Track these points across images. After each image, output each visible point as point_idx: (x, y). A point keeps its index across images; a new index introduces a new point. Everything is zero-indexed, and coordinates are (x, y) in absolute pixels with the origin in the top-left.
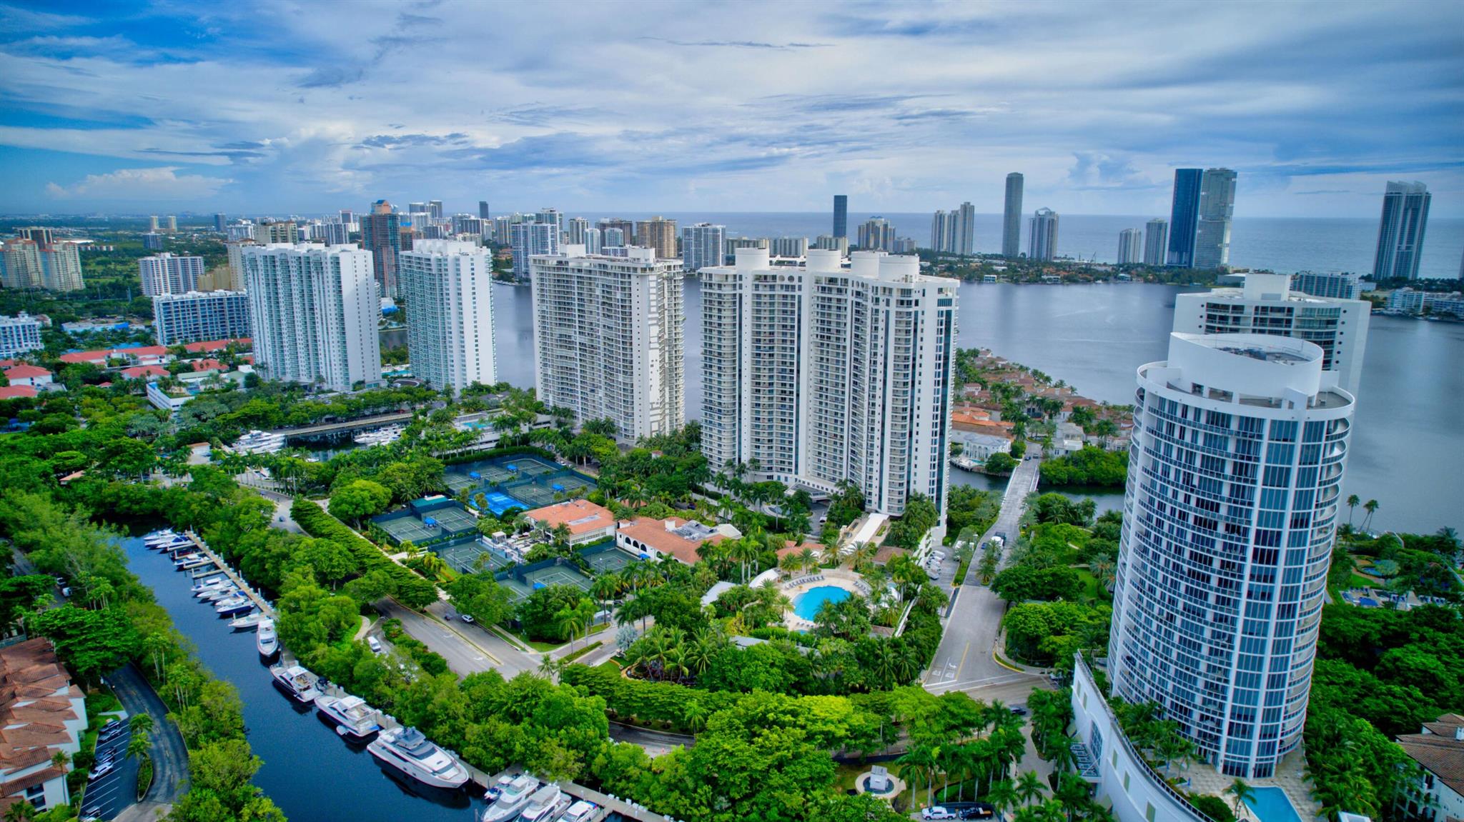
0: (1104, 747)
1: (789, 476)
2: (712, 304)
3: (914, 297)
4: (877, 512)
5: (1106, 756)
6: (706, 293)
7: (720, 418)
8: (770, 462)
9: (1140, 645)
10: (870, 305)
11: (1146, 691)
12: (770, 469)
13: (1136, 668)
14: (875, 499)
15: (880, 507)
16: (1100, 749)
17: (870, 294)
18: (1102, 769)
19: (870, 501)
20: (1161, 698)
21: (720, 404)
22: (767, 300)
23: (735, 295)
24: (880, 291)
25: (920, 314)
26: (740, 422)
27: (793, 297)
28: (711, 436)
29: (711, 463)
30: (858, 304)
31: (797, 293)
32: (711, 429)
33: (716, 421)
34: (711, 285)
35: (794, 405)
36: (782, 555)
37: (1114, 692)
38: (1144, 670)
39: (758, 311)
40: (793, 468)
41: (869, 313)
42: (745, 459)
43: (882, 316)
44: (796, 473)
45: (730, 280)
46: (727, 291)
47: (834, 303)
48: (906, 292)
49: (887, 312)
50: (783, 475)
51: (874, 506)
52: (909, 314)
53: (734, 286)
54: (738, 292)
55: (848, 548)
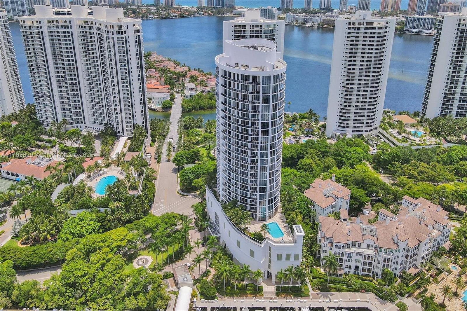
0: (220, 221)
1: (81, 125)
2: (28, 38)
3: (124, 29)
4: (123, 136)
5: (221, 225)
6: (23, 32)
7: (43, 100)
8: (72, 119)
9: (228, 177)
10: (105, 34)
11: (232, 195)
12: (72, 123)
13: (227, 187)
14: (121, 130)
15: (123, 134)
16: (219, 223)
17: (104, 29)
18: (220, 231)
19: (119, 132)
20: (237, 197)
21: (42, 92)
22: (56, 34)
23: (39, 32)
24: (109, 27)
25: (127, 38)
26: (54, 101)
27: (68, 32)
28: (41, 110)
29: (44, 124)
30: (99, 34)
31: (70, 30)
32: (40, 107)
33: (42, 102)
34: (25, 27)
35: (78, 89)
36: (85, 166)
37: (221, 199)
38: (230, 187)
39: (53, 41)
40: (83, 121)
41: (105, 39)
42: (60, 119)
43: (111, 40)
44: (85, 123)
45: (35, 24)
46: (35, 30)
47: (88, 34)
48: (120, 27)
49: (113, 38)
50: (79, 125)
51: (121, 134)
52: (122, 38)
53: (38, 27)
54: (40, 30)
55: (113, 156)
